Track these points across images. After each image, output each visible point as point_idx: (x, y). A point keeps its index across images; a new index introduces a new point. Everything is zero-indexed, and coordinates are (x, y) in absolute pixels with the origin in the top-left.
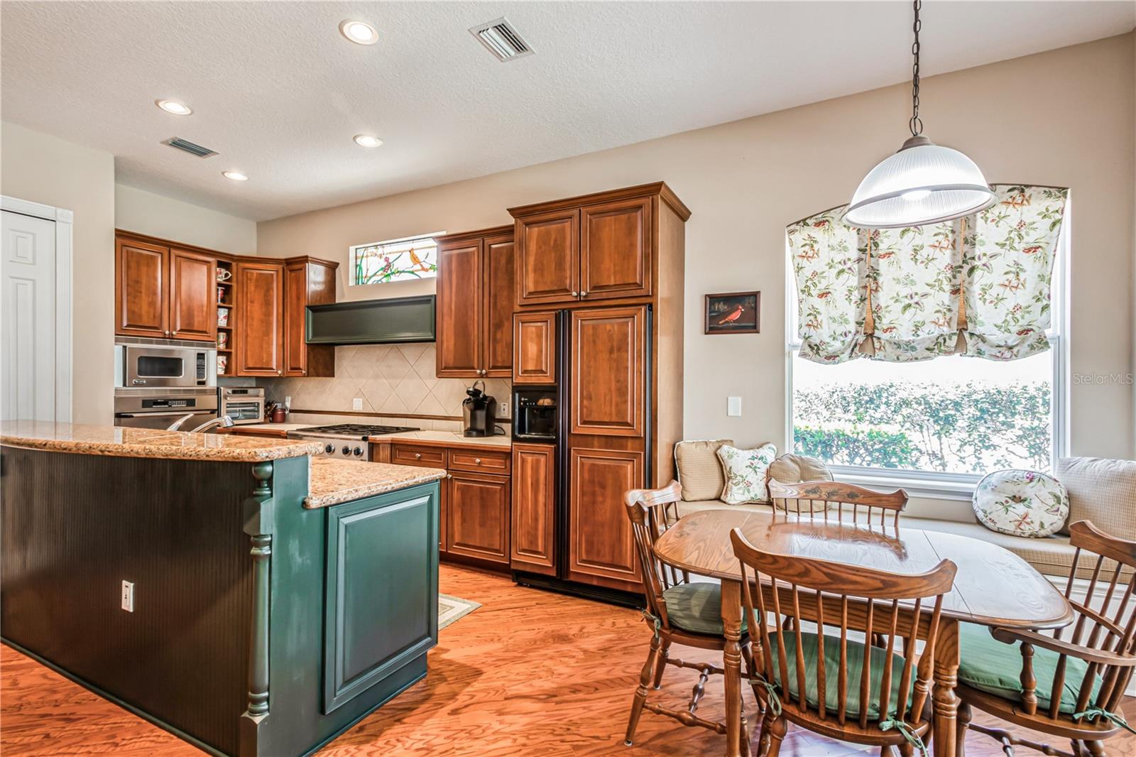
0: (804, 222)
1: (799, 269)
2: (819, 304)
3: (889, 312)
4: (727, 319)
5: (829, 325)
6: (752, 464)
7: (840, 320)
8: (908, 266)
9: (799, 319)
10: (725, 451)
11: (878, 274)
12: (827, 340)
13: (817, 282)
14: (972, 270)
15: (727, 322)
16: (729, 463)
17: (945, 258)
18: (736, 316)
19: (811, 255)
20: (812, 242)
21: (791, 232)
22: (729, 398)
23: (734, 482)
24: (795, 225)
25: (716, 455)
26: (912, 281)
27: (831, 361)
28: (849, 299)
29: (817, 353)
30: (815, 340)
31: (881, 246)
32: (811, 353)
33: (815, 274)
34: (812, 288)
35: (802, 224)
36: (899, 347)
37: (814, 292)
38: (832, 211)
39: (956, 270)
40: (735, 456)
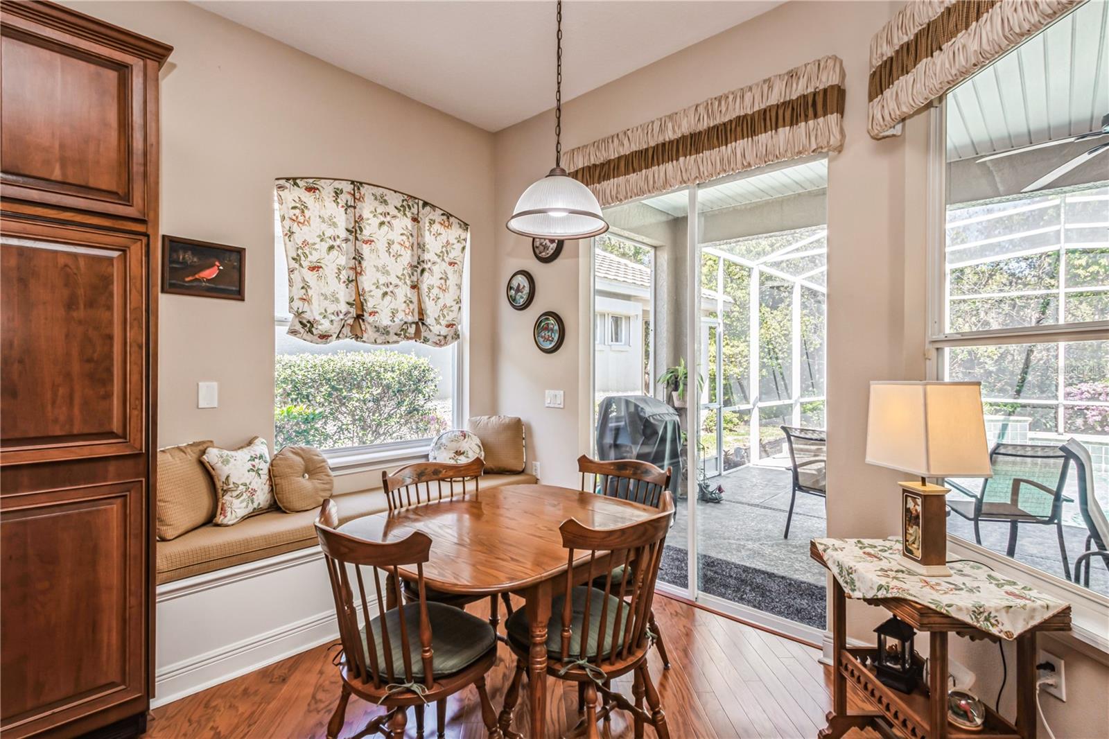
0: (294, 181)
1: (290, 234)
2: (311, 277)
3: (372, 296)
4: (197, 276)
5: (319, 301)
6: (254, 466)
7: (332, 299)
8: (386, 259)
9: (290, 291)
10: (212, 456)
11: (362, 258)
12: (318, 318)
13: (308, 253)
14: (423, 271)
15: (196, 280)
16: (222, 471)
17: (407, 257)
18: (210, 273)
19: (302, 221)
20: (304, 208)
21: (280, 187)
22: (200, 384)
23: (235, 494)
24: (284, 181)
25: (202, 464)
26: (387, 271)
27: (324, 340)
28: (338, 277)
29: (310, 331)
30: (308, 316)
31: (365, 232)
32: (302, 331)
33: (305, 243)
34: (303, 258)
35: (291, 181)
36: (378, 331)
37: (305, 264)
38: (322, 181)
39: (414, 267)
40: (232, 460)
